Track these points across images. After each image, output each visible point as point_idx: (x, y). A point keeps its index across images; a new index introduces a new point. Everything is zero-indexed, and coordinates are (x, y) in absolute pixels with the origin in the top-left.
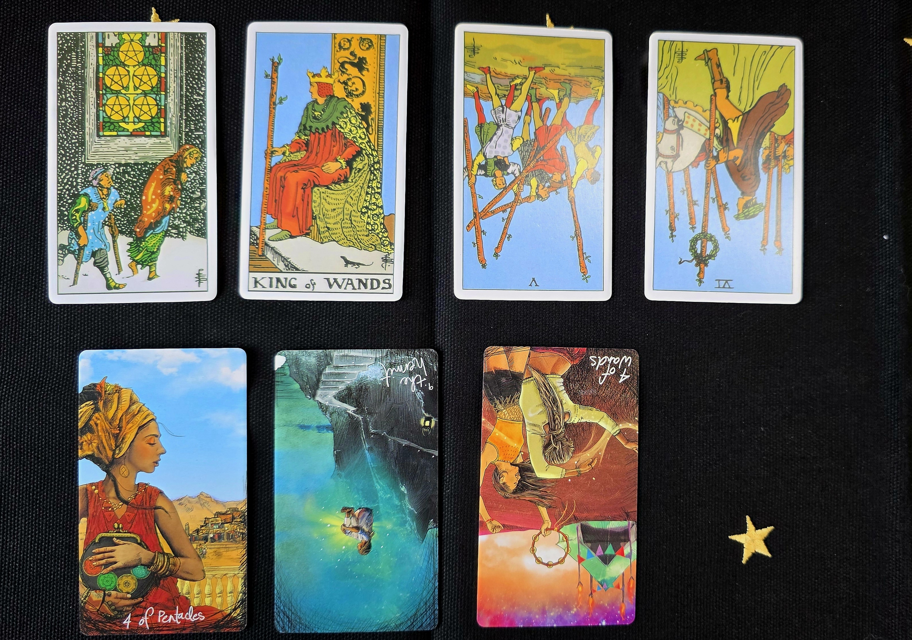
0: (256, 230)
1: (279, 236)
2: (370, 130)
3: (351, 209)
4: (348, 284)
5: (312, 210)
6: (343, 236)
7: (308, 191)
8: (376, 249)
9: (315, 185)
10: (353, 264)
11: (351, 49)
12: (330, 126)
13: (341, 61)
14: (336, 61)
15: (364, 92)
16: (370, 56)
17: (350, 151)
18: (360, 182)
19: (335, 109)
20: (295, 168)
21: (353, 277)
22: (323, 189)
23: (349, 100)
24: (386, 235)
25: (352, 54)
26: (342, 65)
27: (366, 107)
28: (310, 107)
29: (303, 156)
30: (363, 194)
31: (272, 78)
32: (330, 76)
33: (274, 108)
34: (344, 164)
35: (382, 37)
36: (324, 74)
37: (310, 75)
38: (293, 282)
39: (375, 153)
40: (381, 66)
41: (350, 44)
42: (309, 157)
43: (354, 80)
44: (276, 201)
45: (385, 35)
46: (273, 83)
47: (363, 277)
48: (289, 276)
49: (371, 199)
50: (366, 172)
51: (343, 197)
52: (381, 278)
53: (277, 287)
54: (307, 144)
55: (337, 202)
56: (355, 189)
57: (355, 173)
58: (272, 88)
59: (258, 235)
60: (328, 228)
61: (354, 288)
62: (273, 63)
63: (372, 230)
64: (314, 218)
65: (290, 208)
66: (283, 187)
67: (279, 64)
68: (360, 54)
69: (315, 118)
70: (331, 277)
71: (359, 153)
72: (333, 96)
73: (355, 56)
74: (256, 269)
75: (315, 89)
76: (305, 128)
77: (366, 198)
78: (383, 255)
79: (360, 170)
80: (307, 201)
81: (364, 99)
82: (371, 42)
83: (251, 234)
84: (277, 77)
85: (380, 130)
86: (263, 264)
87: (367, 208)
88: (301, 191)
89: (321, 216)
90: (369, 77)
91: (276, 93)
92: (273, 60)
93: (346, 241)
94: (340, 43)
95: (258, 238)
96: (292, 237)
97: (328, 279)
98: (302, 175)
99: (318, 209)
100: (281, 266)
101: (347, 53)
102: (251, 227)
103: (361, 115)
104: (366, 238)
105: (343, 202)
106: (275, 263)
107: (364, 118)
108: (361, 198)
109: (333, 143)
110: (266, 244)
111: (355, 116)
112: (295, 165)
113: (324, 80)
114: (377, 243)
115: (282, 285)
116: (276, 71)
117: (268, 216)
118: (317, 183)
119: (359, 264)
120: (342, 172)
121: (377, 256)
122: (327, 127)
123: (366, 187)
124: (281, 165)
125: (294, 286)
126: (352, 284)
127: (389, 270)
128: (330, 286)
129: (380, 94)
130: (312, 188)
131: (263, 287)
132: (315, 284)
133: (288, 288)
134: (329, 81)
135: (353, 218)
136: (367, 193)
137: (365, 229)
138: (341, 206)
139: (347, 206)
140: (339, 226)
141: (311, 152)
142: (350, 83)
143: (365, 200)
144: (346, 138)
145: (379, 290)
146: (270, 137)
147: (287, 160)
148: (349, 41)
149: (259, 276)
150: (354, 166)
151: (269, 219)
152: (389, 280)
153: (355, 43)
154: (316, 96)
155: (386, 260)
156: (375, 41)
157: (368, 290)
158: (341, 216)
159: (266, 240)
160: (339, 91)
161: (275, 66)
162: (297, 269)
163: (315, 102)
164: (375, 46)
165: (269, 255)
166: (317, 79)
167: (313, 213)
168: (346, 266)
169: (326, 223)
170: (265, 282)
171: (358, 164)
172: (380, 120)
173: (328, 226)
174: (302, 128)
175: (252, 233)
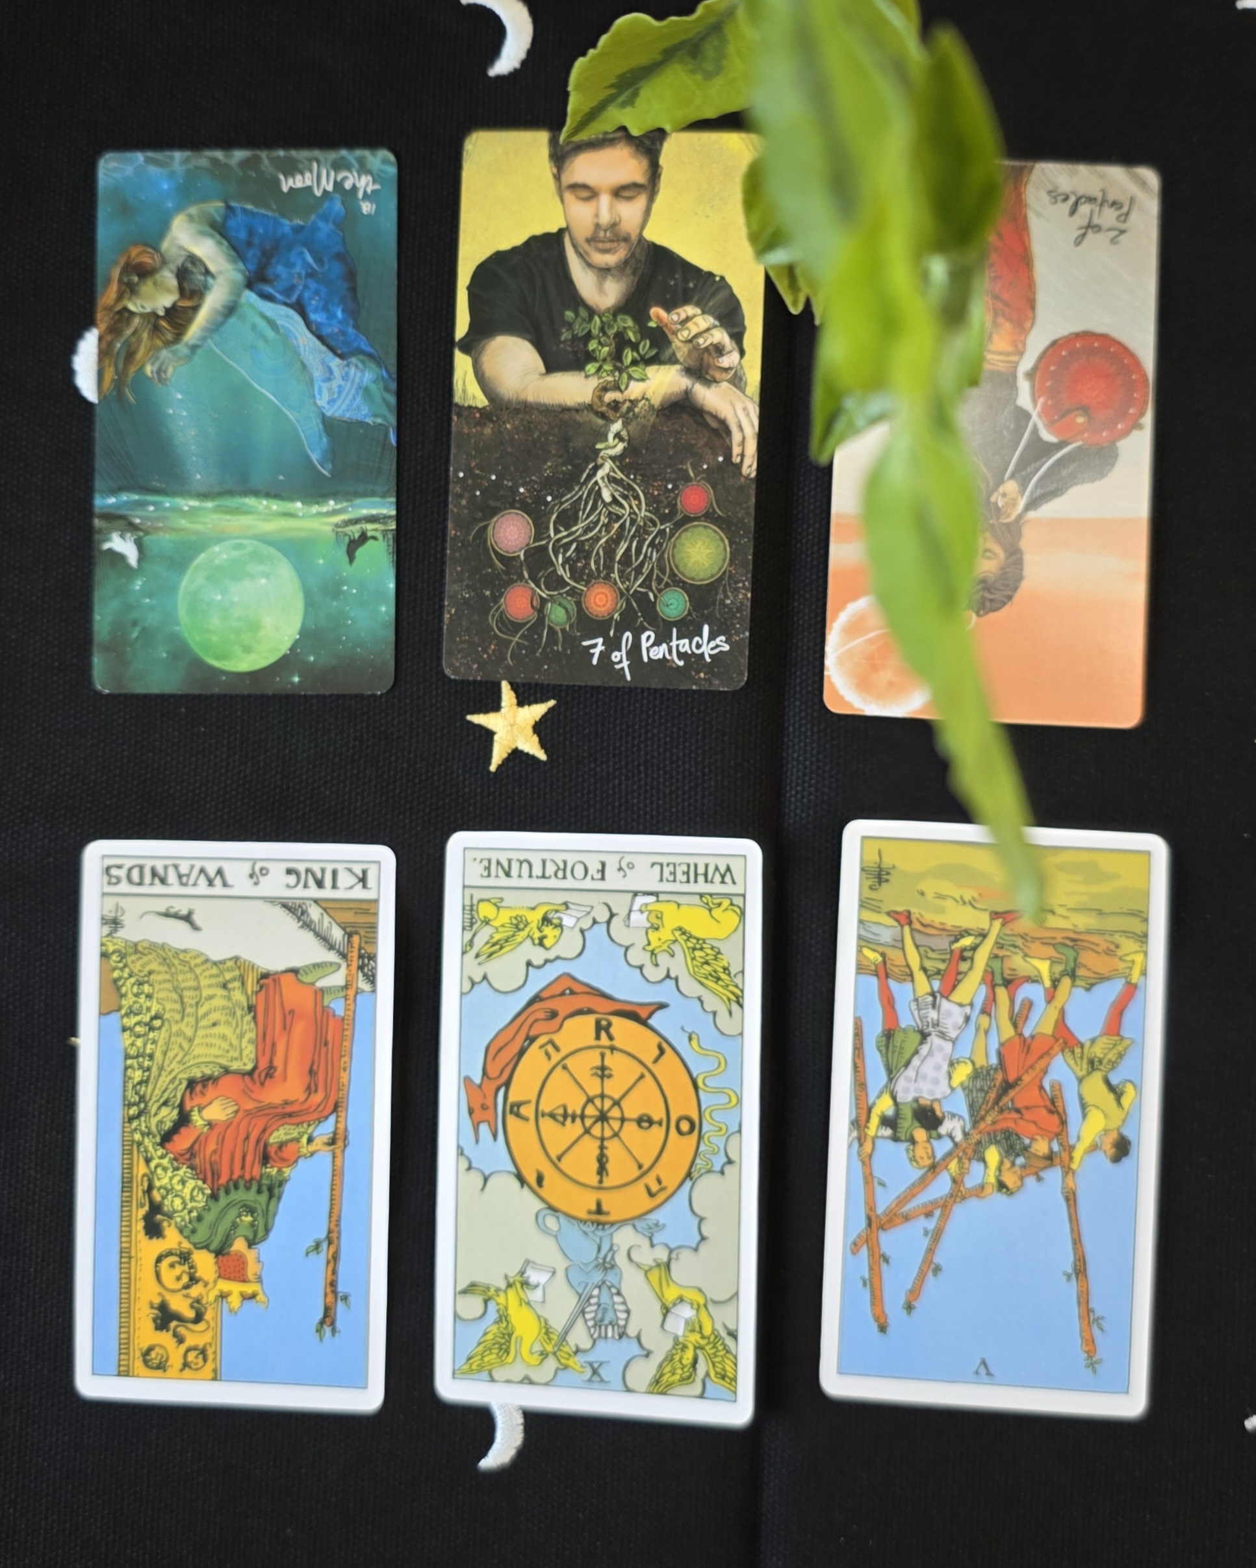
0: (363, 985)
1: (319, 972)
2: (146, 1184)
3: (182, 1026)
4: (188, 875)
5: (256, 1023)
6: (198, 971)
7: (263, 1064)
8: (136, 945)
9: (251, 1073)
10: (176, 916)
11: (183, 1347)
12: (222, 1193)
13: (201, 1326)
14: (212, 1324)
15: (159, 1260)
16: (146, 1334)
17: (183, 1141)
18: (164, 1079)
19: (214, 1226)
20: (288, 1109)
21: (176, 889)
22: (235, 1066)
23: (186, 1245)
24: (116, 974)
25: (181, 1341)
26: (198, 1318)
27: (153, 1230)
28: (261, 1233)
29: (276, 1134)
30: (158, 1055)
31: (335, 1292)
32: (223, 1296)
33: (330, 1232)
34: (195, 1116)
35: (124, 1372)
36: (235, 1301)
37: (260, 1297)
38: (292, 879)
39: (137, 1137)
40: (126, 1312)
41: (185, 1356)
42: (264, 1131)
43: (180, 1285)
44: (326, 1044)
45: (119, 1375)
46: (333, 1284)
47: (158, 889)
48: (299, 892)
49: (145, 1045)
50: (154, 1099)
51: (197, 1051)
52: (124, 887)
53: (323, 871)
54: (266, 1159)
55: (209, 1040)
56: (174, 1065)
57: (175, 1096)
58: (334, 1272)
59: (360, 974)
60: (225, 986)
61: (176, 867)
62: (333, 1324)
63: (140, 984)
64: (251, 1008)
65: (299, 1029)
66: (311, 1071)
67: (322, 1323)
68: (165, 1339)
69: (251, 1211)
70: (218, 889)
71: (166, 1138)
72: (219, 1253)
73: (175, 1335)
74: (364, 906)
75: (252, 1270)
76: (270, 1189)
77: (153, 1046)
78: (121, 933)
79: (165, 1103)
80: (265, 1043)
81: (157, 1246)
82: (146, 1363)
83: (374, 976)
84: (326, 1295)
85: (127, 1184)
86: (349, 917)
87: (152, 1029)
88: (278, 1062)
89: (239, 1013)
90: (147, 1293)
91: (328, 1263)
92: (334, 1331)
93: (193, 963)
94: (205, 1360)
95: (361, 968)
96: (295, 971)
97: (225, 885)
98: (275, 1094)
99: (245, 1027)
100: (315, 913)
101: (191, 1341)
102: (374, 991)
103: (164, 1215)
104: (154, 966)
105: (196, 1042)
106: (327, 919)
107: (155, 1208)
108: (164, 1048)
109: (215, 1157)
110: (344, 956)
111: (175, 1211)
112: (290, 1115)
113: (235, 1288)
114: (134, 957)
115: (313, 875)
116: (327, 1310)
117: (340, 1012)
118: (247, 1078)
119: (167, 915)
120: (198, 1100)
121: (131, 932)
122: (227, 1192)
123: (154, 1070)
124: (316, 1115)
125: (289, 872)
126: (180, 877)
127: (110, 902)
128: (220, 872)
129: (126, 1255)
130: (255, 1068)
131: (350, 870)
132: (251, 876)
133: (301, 868)
134: (224, 1286)
135: (178, 1006)
136: (151, 1057)
137: (157, 987)
138: (200, 1033)
139: (189, 1032)
140: (206, 992)
141: (258, 1141)
142: (185, 1279)
143: (154, 1042)
144: (192, 1167)
145: (128, 863)
146: (337, 1173)
147: (305, 1125)
148: (186, 1365)
149: (358, 893)
150: (176, 1112)
151: (338, 1007)
152: (109, 883)
153: (176, 1360)
154: (250, 1255)
155: (114, 923)
156: (139, 1364)
157: (148, 864)
158: (201, 1011)
159: (344, 965)
160: (205, 1262)
161: (328, 1318)
162: (285, 906)
163: (251, 1243)
164: (138, 1354)
165: (337, 934)
166: (249, 1289)
167: (254, 1018)
168: (190, 913)
169: (229, 998)
170: (345, 879)
171: (169, 1115)
172: (125, 1203)
173: (224, 993)
174: (276, 1191)
175: (372, 979)
